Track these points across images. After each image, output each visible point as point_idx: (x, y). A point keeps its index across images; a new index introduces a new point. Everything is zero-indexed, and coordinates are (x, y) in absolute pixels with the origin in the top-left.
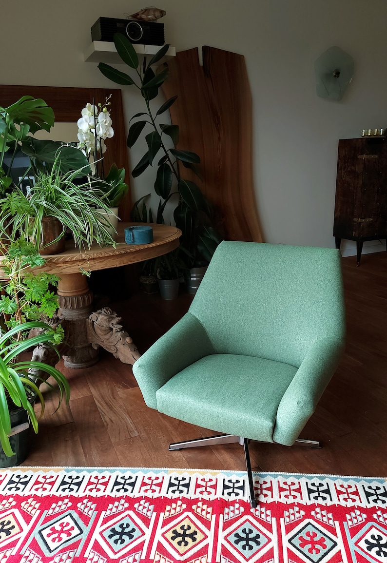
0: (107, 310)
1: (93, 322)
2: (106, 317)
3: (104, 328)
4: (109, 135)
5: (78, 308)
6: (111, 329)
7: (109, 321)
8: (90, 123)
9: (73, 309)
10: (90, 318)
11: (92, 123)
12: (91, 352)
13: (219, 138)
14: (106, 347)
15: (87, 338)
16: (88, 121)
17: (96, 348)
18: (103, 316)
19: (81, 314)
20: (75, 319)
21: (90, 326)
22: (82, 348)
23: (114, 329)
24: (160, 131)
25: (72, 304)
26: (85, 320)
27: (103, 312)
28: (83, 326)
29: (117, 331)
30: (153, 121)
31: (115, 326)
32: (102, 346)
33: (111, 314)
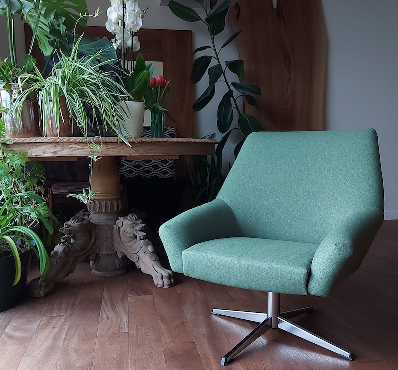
0: (133, 216)
1: (119, 228)
2: (130, 223)
3: (128, 235)
4: (137, 24)
5: (106, 213)
6: (136, 237)
7: (133, 227)
8: (118, 12)
9: (100, 213)
10: (117, 223)
11: (121, 12)
12: (116, 261)
13: (289, 79)
14: (130, 256)
15: (113, 246)
16: (117, 10)
17: (120, 256)
18: (127, 221)
19: (109, 220)
20: (102, 224)
21: (116, 232)
22: (108, 255)
23: (138, 236)
24: (223, 66)
25: (100, 207)
26: (112, 225)
27: (129, 218)
28: (110, 232)
29: (141, 239)
30: (217, 55)
31: (139, 233)
32: (126, 254)
33: (136, 220)
